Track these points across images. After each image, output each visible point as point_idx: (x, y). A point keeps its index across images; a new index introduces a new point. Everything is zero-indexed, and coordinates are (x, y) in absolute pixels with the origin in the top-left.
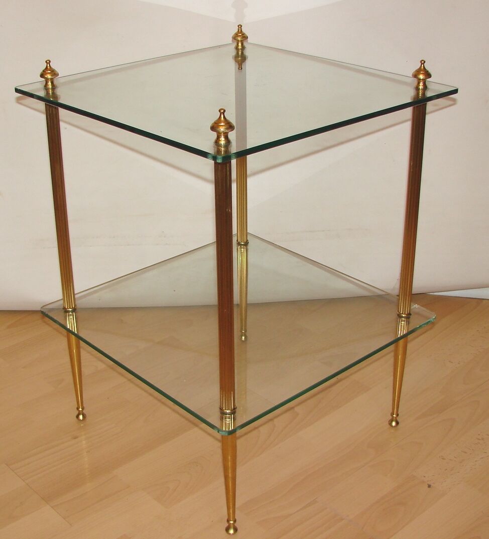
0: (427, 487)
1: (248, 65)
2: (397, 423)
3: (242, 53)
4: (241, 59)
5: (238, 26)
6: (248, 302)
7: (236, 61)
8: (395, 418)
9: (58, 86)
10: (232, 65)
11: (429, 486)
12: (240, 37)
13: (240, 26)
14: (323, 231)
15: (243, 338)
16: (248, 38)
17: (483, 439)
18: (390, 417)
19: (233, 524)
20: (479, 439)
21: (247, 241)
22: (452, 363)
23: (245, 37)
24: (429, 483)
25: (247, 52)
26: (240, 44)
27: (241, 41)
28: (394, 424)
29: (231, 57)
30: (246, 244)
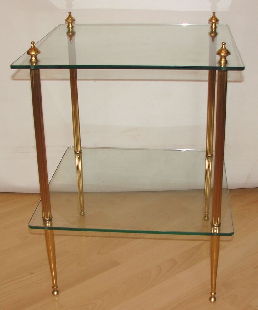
1: (76, 38)
3: (72, 30)
4: (71, 34)
5: (69, 13)
6: (84, 191)
7: (69, 36)
10: (66, 38)
12: (70, 20)
13: (70, 13)
15: (82, 213)
16: (75, 20)
21: (81, 151)
23: (73, 20)
26: (70, 25)
27: (71, 22)
29: (65, 33)
30: (80, 153)
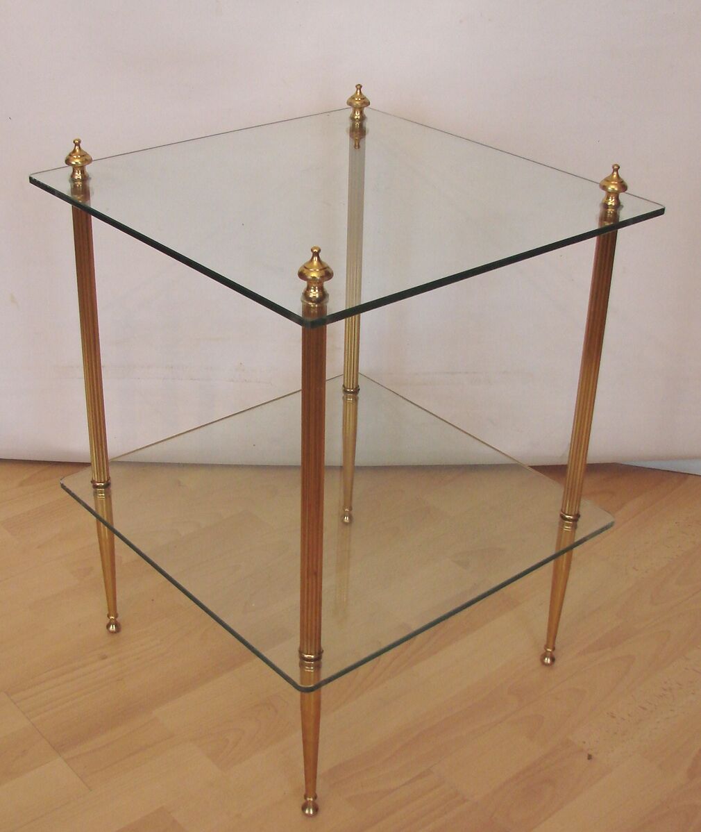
0: (586, 758)
2: (553, 660)
8: (550, 653)
9: (90, 176)
11: (590, 757)
14: (467, 373)
17: (670, 689)
18: (543, 651)
19: (313, 802)
20: (665, 690)
22: (637, 570)
24: (591, 752)
25: (368, 125)
28: (548, 660)
